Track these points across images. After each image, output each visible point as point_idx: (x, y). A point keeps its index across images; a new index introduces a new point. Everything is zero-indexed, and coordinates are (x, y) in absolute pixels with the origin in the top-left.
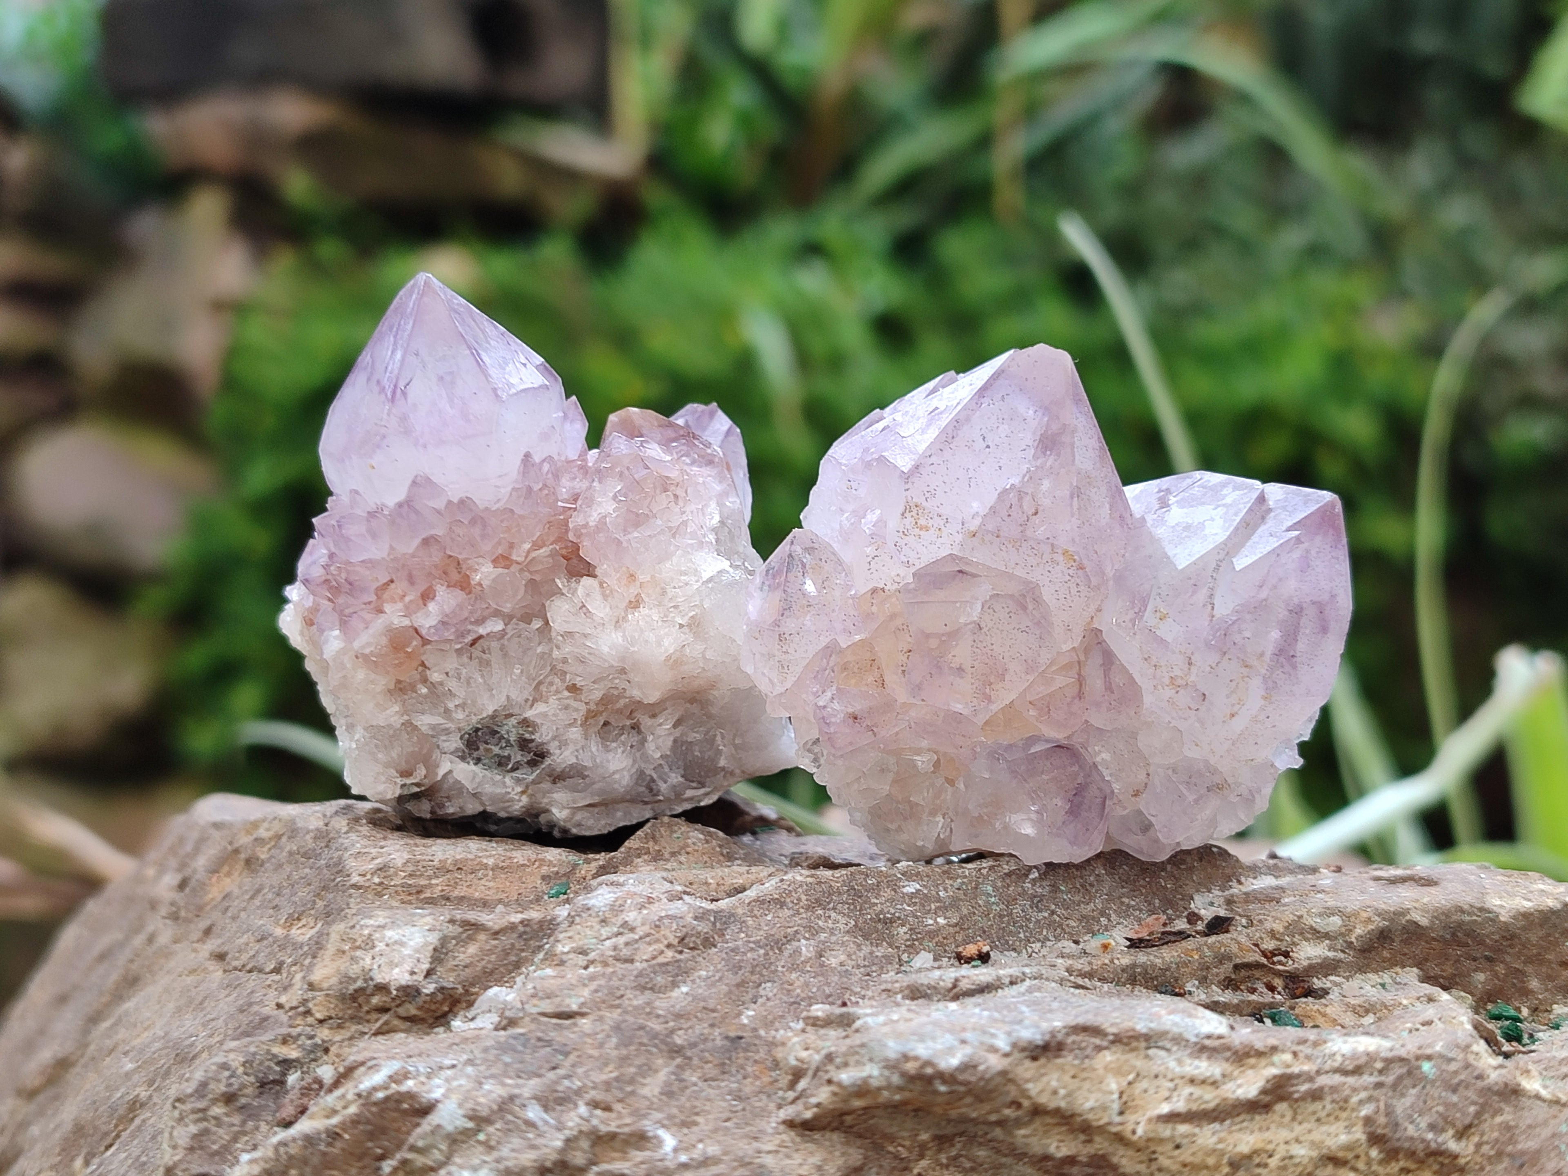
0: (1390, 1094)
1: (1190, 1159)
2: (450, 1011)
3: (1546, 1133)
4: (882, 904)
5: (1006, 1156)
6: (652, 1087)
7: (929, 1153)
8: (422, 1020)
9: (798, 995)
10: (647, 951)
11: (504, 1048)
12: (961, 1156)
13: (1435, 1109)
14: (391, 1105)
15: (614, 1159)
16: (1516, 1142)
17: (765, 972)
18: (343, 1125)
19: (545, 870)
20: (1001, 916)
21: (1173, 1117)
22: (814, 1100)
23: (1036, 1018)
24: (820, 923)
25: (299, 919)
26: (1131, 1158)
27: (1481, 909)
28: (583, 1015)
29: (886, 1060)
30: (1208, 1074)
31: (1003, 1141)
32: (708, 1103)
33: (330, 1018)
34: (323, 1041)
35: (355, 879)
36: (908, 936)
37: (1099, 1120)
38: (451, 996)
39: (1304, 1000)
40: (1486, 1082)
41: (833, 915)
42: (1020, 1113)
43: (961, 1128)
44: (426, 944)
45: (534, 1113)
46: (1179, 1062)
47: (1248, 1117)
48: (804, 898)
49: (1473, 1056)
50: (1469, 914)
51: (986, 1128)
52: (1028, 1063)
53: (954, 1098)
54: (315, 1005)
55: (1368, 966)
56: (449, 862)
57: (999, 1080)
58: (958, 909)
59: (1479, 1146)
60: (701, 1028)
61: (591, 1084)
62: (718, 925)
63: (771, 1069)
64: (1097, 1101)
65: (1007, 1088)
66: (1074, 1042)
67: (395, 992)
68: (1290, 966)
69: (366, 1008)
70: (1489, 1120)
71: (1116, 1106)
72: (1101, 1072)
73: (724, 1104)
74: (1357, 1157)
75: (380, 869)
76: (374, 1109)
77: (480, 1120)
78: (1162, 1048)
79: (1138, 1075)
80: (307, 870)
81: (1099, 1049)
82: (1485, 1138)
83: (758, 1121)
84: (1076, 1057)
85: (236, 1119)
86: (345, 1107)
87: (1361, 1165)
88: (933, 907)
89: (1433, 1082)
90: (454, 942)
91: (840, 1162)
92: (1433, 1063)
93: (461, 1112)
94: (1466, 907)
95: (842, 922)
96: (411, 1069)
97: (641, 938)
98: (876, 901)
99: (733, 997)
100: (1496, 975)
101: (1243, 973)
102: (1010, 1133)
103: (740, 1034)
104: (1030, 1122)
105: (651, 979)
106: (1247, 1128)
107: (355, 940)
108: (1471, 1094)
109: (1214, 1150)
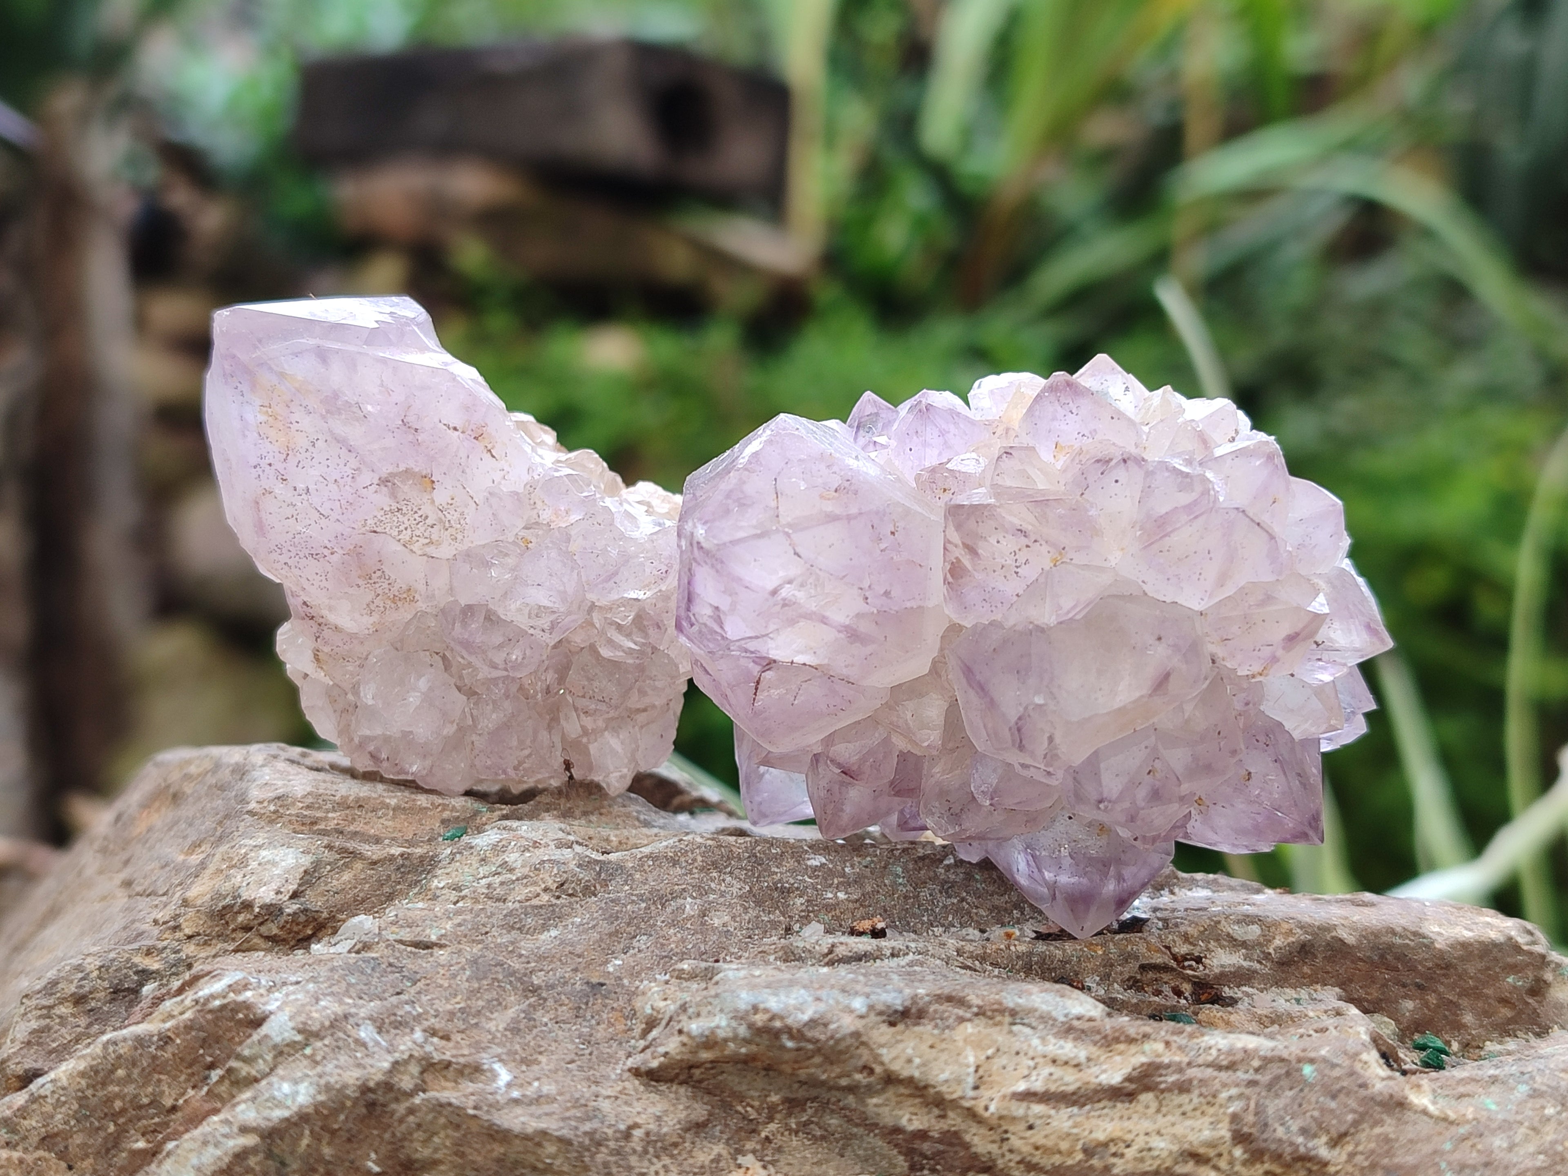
0: (1263, 1094)
1: (1041, 1141)
2: (313, 935)
3: (1427, 1149)
4: (781, 873)
5: (857, 1125)
6: (498, 1022)
7: (778, 1116)
8: (284, 941)
9: (672, 950)
10: (521, 892)
11: (350, 969)
12: (812, 1122)
13: (1308, 1114)
14: (227, 1014)
15: (444, 1088)
16: (1393, 1155)
17: (642, 925)
18: (176, 1030)
19: (446, 814)
20: (906, 897)
21: (1028, 1096)
22: (662, 1050)
23: (902, 985)
24: (713, 885)
25: (200, 846)
26: (984, 1137)
27: (1415, 934)
28: (442, 946)
29: (736, 1010)
30: (1072, 1055)
31: (855, 1110)
32: (553, 1044)
33: (199, 934)
34: (188, 957)
35: (253, 805)
36: (804, 907)
37: (952, 1093)
38: (315, 919)
39: (1209, 1006)
40: (1369, 1091)
41: (728, 879)
42: (872, 1079)
43: (814, 1092)
44: (297, 866)
45: (366, 1033)
46: (1043, 1039)
47: (1110, 1104)
48: (699, 858)
49: (1361, 1065)
50: (1401, 937)
51: (838, 1094)
52: (884, 1028)
53: (802, 1056)
54: (186, 921)
55: (1286, 980)
56: (351, 798)
57: (849, 1041)
58: (862, 886)
59: (1352, 1155)
60: (562, 971)
61: (432, 1012)
62: (603, 875)
63: (626, 1018)
64: (952, 1073)
65: (859, 1051)
66: (936, 1011)
67: (257, 910)
68: (1200, 971)
69: (232, 926)
70: (1368, 1130)
71: (971, 1080)
72: (961, 1044)
73: (570, 1046)
74: (1220, 1155)
75: (279, 798)
76: (209, 1017)
77: (309, 1034)
78: (1029, 1025)
79: (998, 1050)
80: (220, 801)
81: (961, 1020)
82: (1360, 1148)
83: (602, 1066)
84: (936, 1026)
85: (83, 1021)
86: (182, 1013)
87: (1223, 1164)
88: (836, 881)
89: (1312, 1086)
90: (329, 868)
91: (683, 1115)
92: (1314, 1066)
93: (291, 1024)
94: (1399, 930)
95: (736, 887)
96: (253, 980)
97: (518, 879)
98: (776, 870)
99: (603, 945)
100: (1426, 1004)
101: (1151, 975)
102: (862, 1101)
103: (602, 980)
104: (883, 1090)
105: (521, 920)
106: (1107, 1115)
107: (232, 859)
108: (1352, 1103)
109: (1069, 1135)
